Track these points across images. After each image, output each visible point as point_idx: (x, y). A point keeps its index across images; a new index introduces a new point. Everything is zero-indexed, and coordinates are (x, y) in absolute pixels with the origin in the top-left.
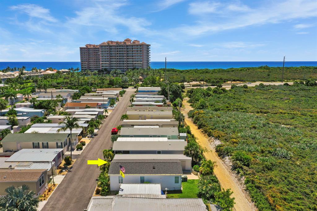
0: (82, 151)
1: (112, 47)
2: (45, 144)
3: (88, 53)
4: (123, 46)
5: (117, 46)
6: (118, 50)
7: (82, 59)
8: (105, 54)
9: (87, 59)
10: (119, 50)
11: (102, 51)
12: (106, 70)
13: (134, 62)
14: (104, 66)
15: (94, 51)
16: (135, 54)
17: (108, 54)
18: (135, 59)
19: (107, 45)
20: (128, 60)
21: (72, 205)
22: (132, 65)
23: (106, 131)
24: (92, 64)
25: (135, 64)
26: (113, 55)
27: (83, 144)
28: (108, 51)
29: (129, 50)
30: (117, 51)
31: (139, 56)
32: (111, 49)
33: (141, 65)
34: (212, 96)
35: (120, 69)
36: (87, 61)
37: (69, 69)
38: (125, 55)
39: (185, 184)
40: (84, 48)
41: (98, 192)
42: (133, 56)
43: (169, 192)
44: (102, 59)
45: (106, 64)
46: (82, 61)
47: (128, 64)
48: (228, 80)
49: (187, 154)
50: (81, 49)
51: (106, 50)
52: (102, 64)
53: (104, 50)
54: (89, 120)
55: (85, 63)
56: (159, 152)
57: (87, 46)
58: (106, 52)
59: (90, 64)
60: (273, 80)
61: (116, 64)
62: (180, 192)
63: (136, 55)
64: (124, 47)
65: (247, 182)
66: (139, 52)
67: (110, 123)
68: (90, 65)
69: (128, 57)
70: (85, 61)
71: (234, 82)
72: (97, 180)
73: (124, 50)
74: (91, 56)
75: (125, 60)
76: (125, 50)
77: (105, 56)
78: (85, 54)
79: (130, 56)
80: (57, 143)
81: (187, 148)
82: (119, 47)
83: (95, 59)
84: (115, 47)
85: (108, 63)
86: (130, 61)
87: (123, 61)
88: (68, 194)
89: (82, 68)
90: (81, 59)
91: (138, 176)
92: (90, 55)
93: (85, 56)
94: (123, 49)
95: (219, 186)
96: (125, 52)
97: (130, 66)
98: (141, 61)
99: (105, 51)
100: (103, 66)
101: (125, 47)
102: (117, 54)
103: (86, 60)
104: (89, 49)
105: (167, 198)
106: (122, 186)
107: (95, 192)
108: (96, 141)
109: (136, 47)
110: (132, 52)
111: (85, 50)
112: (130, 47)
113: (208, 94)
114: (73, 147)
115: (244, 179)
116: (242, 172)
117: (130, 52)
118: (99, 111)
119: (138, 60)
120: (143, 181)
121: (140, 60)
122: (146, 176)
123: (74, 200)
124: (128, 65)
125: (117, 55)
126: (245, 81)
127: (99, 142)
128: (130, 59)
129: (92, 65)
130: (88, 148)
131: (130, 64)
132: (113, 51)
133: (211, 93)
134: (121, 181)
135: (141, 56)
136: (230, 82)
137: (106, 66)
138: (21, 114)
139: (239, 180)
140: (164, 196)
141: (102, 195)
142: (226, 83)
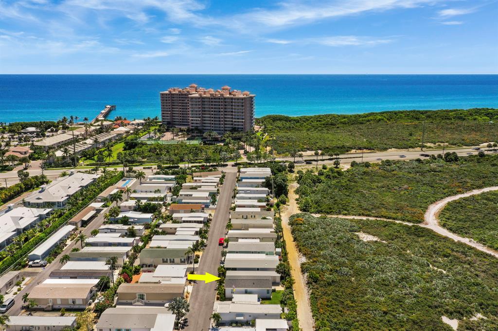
0: (199, 263)
1: (206, 100)
2: (172, 260)
3: (172, 100)
4: (219, 99)
5: (212, 98)
6: (213, 103)
8: (196, 108)
9: (169, 108)
10: (215, 103)
11: (192, 105)
12: (197, 129)
13: (234, 120)
14: (195, 124)
15: (180, 98)
16: (235, 109)
17: (199, 108)
18: (235, 116)
19: (199, 96)
20: (226, 116)
21: (204, 307)
22: (231, 123)
23: (213, 241)
25: (235, 122)
26: (206, 109)
27: (198, 257)
28: (199, 105)
29: (227, 104)
30: (212, 105)
31: (240, 112)
32: (204, 102)
33: (242, 124)
34: (324, 182)
35: (215, 130)
36: (170, 111)
38: (222, 110)
39: (274, 293)
40: (166, 94)
41: (218, 299)
42: (232, 112)
43: (263, 299)
44: (192, 114)
45: (197, 120)
47: (226, 121)
48: (352, 148)
49: (278, 272)
50: (163, 96)
51: (198, 103)
52: (192, 120)
53: (195, 103)
54: (198, 230)
55: (167, 114)
56: (258, 269)
60: (412, 146)
61: (210, 120)
62: (269, 299)
63: (236, 111)
64: (221, 100)
65: (312, 294)
66: (241, 107)
67: (215, 231)
69: (225, 113)
70: (167, 111)
71: (359, 150)
72: (215, 290)
73: (221, 104)
74: (175, 104)
75: (222, 116)
76: (223, 103)
77: (196, 111)
78: (168, 101)
79: (229, 112)
80: (181, 259)
81: (278, 267)
82: (215, 100)
83: (180, 108)
84: (209, 100)
85: (200, 119)
86: (228, 118)
87: (219, 118)
88: (199, 300)
89: (163, 117)
91: (243, 289)
93: (168, 104)
94: (219, 102)
95: (293, 297)
96: (222, 107)
97: (228, 124)
98: (243, 119)
99: (196, 105)
100: (193, 123)
101: (223, 100)
102: (212, 108)
104: (172, 95)
105: (261, 303)
106: (234, 295)
107: (216, 299)
108: (207, 253)
109: (236, 101)
110: (231, 107)
111: (168, 96)
112: (229, 100)
113: (319, 180)
114: (191, 260)
115: (311, 291)
116: (311, 287)
117: (229, 107)
118: (204, 217)
119: (239, 117)
120: (246, 292)
121: (241, 117)
122: (249, 289)
123: (204, 304)
124: (226, 123)
125: (212, 110)
126: (374, 150)
127: (210, 254)
128: (228, 115)
130: (203, 260)
131: (228, 121)
132: (206, 105)
133: (322, 178)
134: (232, 293)
135: (242, 113)
136: (355, 150)
137: (197, 124)
138: (133, 220)
139: (308, 292)
140: (259, 303)
141: (220, 300)
142: (349, 152)
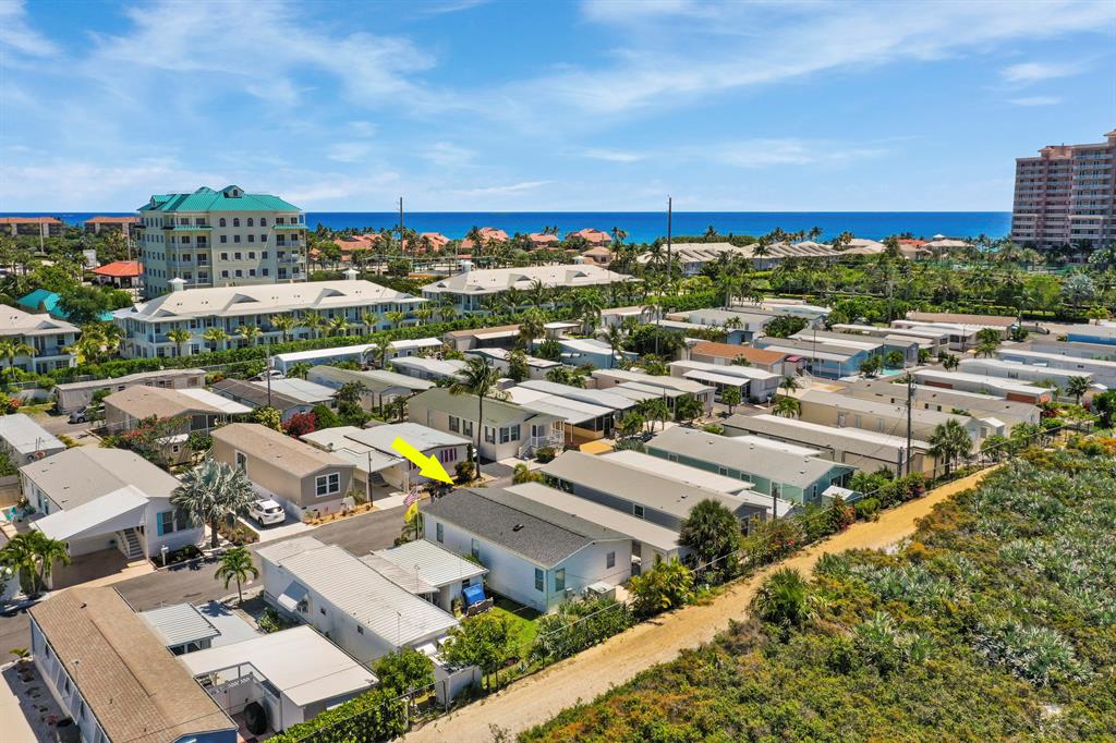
2: (468, 425)
3: (1049, 179)
7: (1021, 204)
9: (1038, 204)
11: (1082, 173)
14: (1084, 231)
24: (1058, 223)
36: (1037, 211)
37: (969, 241)
40: (1033, 163)
44: (1079, 203)
45: (1092, 222)
46: (1020, 212)
50: (1021, 164)
52: (1077, 222)
55: (1029, 219)
57: (1046, 154)
58: (1101, 176)
59: (1049, 223)
68: (1051, 227)
70: (1030, 212)
74: (1057, 191)
78: (1036, 183)
85: (1101, 217)
90: (1015, 203)
91: (468, 536)
92: (1055, 188)
93: (1035, 191)
100: (1077, 232)
103: (1034, 207)
104: (1051, 163)
111: (1038, 168)
118: (752, 379)
120: (475, 552)
122: (482, 543)
129: (1059, 227)
137: (1091, 232)
